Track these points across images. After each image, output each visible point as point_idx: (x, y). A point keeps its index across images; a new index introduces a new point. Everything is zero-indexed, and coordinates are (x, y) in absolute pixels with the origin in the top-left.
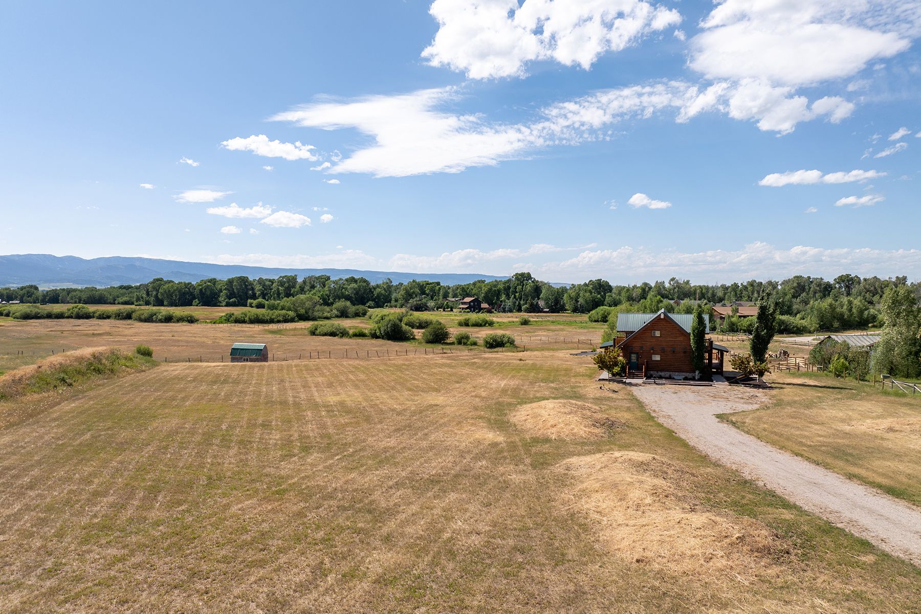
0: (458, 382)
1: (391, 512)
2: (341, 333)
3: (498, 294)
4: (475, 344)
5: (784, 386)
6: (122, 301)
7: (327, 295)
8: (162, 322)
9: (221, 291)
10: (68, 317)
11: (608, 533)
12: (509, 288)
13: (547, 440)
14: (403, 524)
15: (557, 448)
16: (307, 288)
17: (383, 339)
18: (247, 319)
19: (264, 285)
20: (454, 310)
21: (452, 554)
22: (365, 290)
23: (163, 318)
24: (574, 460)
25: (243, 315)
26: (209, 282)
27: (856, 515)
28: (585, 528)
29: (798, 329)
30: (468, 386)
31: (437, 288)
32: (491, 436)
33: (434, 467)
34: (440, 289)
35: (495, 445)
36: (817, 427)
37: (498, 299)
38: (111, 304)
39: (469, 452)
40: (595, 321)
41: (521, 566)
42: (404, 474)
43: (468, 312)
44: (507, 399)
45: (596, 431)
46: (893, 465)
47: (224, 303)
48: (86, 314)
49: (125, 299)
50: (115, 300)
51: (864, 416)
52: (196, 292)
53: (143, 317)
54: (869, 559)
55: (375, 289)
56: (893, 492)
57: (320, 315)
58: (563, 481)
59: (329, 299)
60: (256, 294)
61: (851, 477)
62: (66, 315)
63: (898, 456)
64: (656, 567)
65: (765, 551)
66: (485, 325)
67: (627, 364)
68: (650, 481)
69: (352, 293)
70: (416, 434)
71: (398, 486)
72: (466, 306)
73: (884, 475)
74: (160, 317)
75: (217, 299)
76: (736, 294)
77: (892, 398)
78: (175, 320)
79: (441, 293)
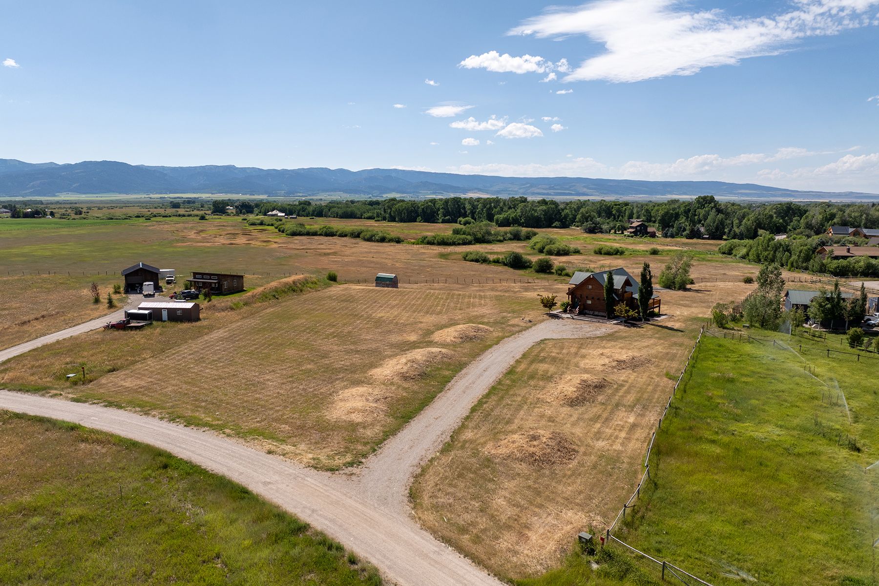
2: (482, 260)
4: (567, 275)
7: (519, 216)
8: (378, 242)
9: (439, 209)
12: (689, 210)
16: (506, 208)
17: (508, 266)
18: (436, 242)
19: (473, 204)
26: (430, 202)
32: (413, 338)
40: (724, 253)
47: (441, 220)
48: (330, 233)
52: (420, 210)
53: (366, 237)
55: (563, 210)
59: (521, 220)
60: (466, 212)
62: (319, 233)
66: (616, 254)
69: (541, 214)
74: (377, 238)
75: (435, 216)
78: (387, 240)
79: (627, 213)
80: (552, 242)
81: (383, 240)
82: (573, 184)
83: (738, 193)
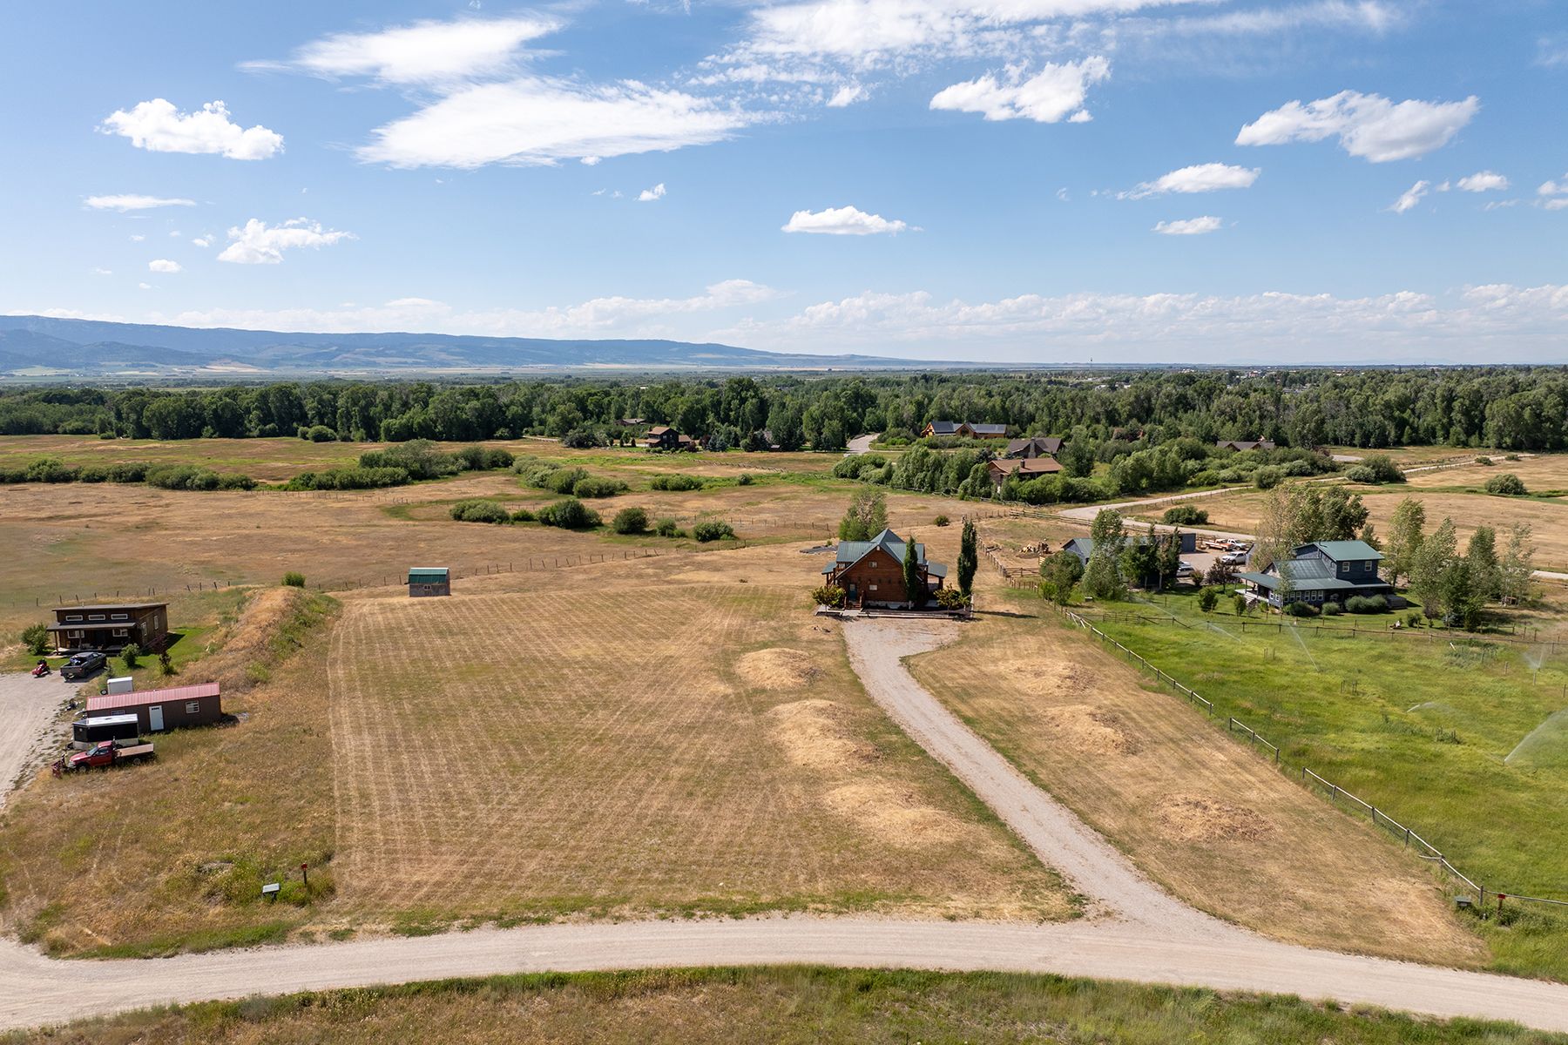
0: (683, 624)
1: (672, 748)
2: (499, 517)
3: (702, 414)
4: (683, 535)
5: (986, 616)
6: (70, 427)
7: (431, 420)
8: (201, 489)
9: (248, 411)
10: (33, 480)
11: (792, 752)
12: (719, 403)
13: (764, 691)
14: (682, 754)
15: (771, 697)
16: (396, 406)
17: (559, 526)
18: (336, 482)
19: (321, 401)
20: (637, 445)
21: (712, 767)
22: (493, 411)
23: (203, 483)
24: (780, 707)
25: (330, 477)
26: (226, 395)
28: (781, 750)
30: (694, 629)
31: (606, 400)
32: (723, 688)
33: (688, 716)
34: (610, 403)
35: (726, 696)
37: (703, 421)
38: (49, 433)
39: (709, 703)
40: (843, 476)
41: (747, 770)
42: (669, 723)
43: (660, 452)
44: (731, 646)
45: (801, 680)
47: (256, 432)
48: (63, 474)
49: (75, 424)
50: (57, 427)
51: (1017, 654)
52: (208, 414)
53: (169, 482)
55: (507, 406)
57: (442, 470)
58: (772, 723)
59: (436, 427)
60: (306, 414)
62: (29, 476)
63: (1000, 694)
64: (812, 767)
65: (864, 758)
66: (689, 489)
67: (846, 595)
68: (822, 720)
69: (472, 416)
70: (665, 689)
71: (669, 731)
72: (657, 441)
74: (197, 482)
75: (242, 424)
76: (1050, 411)
78: (222, 485)
79: (613, 409)
80: (581, 475)
81: (212, 485)
82: (421, 345)
83: (696, 360)
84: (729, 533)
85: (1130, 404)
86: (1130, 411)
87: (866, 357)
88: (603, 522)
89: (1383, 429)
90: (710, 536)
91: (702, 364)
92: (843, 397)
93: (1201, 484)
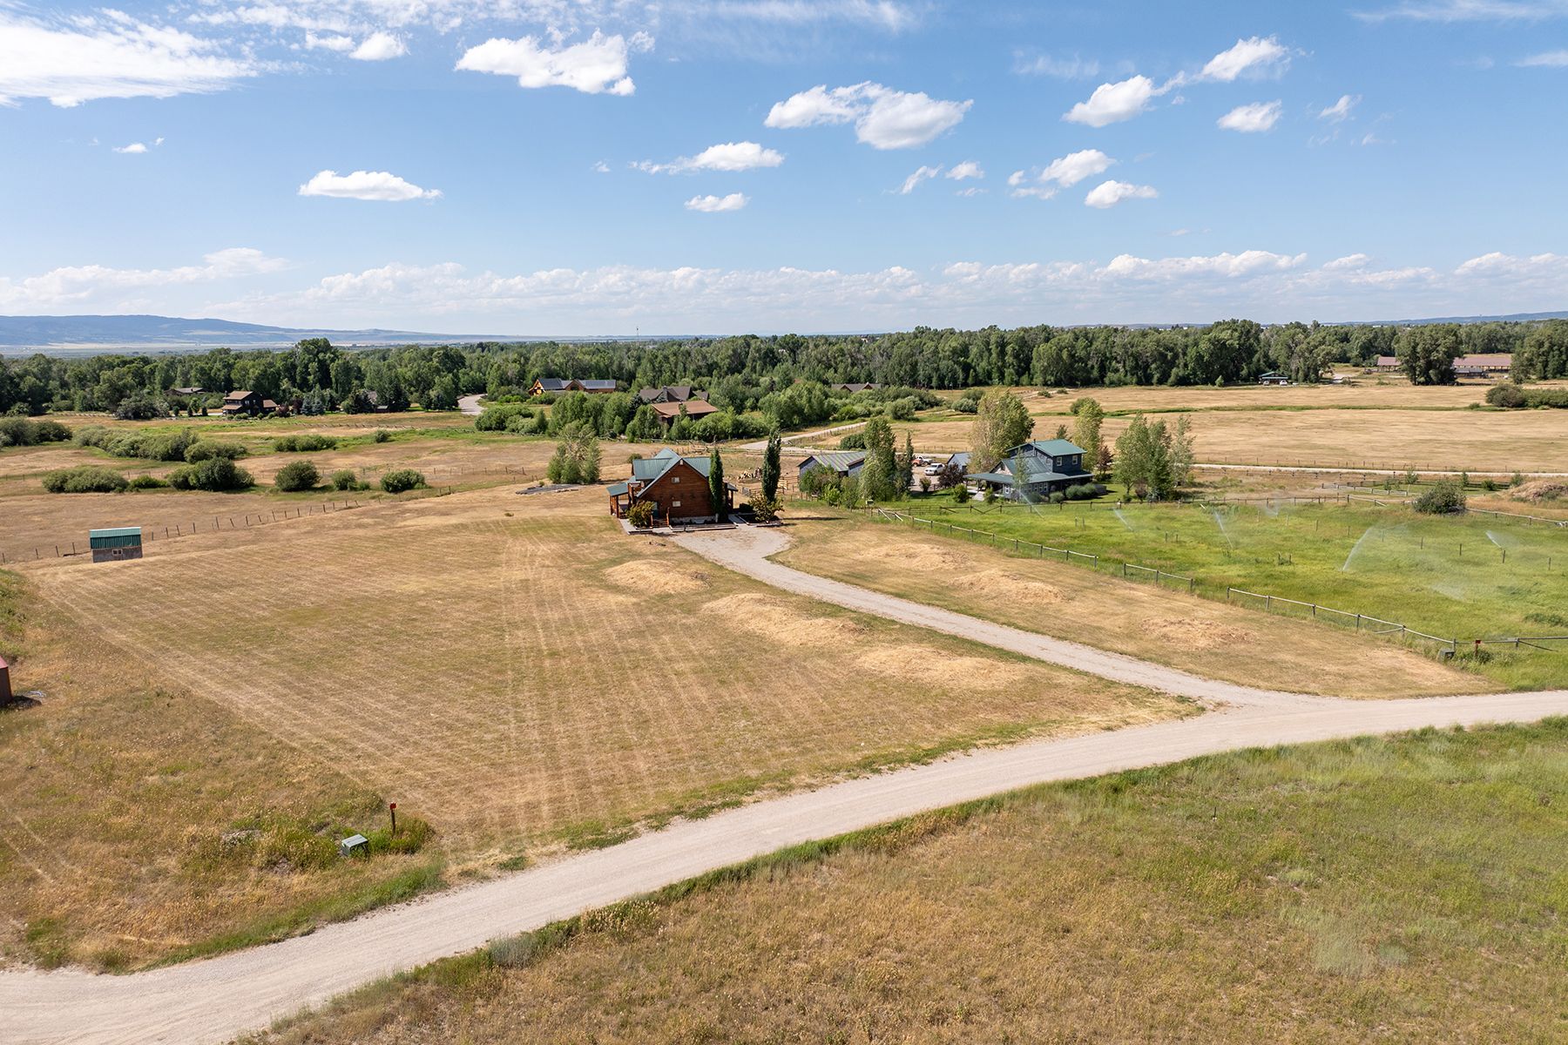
3: (276, 378)
4: (366, 487)
5: (795, 521)
12: (294, 366)
15: (684, 599)
20: (211, 413)
22: (6, 381)
24: (708, 605)
27: (885, 610)
29: (758, 431)
30: (516, 556)
31: (147, 369)
35: (637, 604)
36: (840, 559)
37: (278, 387)
40: (488, 429)
43: (245, 418)
46: (894, 580)
51: (867, 545)
54: (898, 626)
56: (898, 595)
61: (875, 590)
63: (896, 574)
65: (854, 630)
66: (325, 448)
72: (239, 407)
73: (892, 587)
77: (880, 526)
79: (158, 378)
80: (190, 438)
83: (194, 337)
84: (420, 480)
85: (729, 357)
86: (730, 364)
87: (391, 331)
88: (255, 483)
89: (954, 372)
90: (401, 485)
91: (200, 342)
92: (436, 357)
93: (843, 419)
